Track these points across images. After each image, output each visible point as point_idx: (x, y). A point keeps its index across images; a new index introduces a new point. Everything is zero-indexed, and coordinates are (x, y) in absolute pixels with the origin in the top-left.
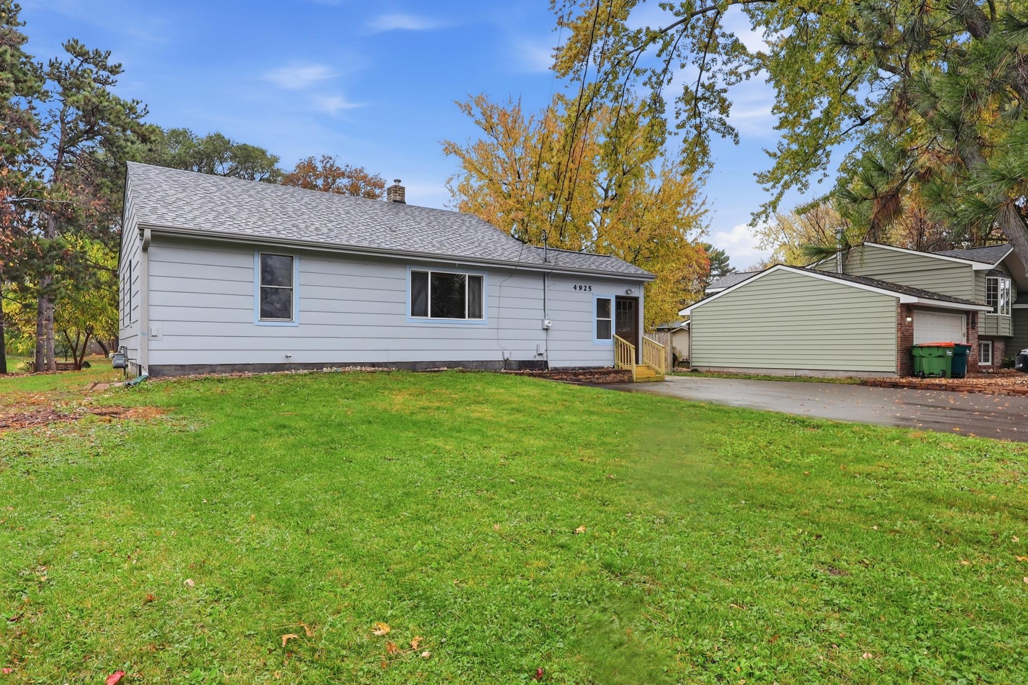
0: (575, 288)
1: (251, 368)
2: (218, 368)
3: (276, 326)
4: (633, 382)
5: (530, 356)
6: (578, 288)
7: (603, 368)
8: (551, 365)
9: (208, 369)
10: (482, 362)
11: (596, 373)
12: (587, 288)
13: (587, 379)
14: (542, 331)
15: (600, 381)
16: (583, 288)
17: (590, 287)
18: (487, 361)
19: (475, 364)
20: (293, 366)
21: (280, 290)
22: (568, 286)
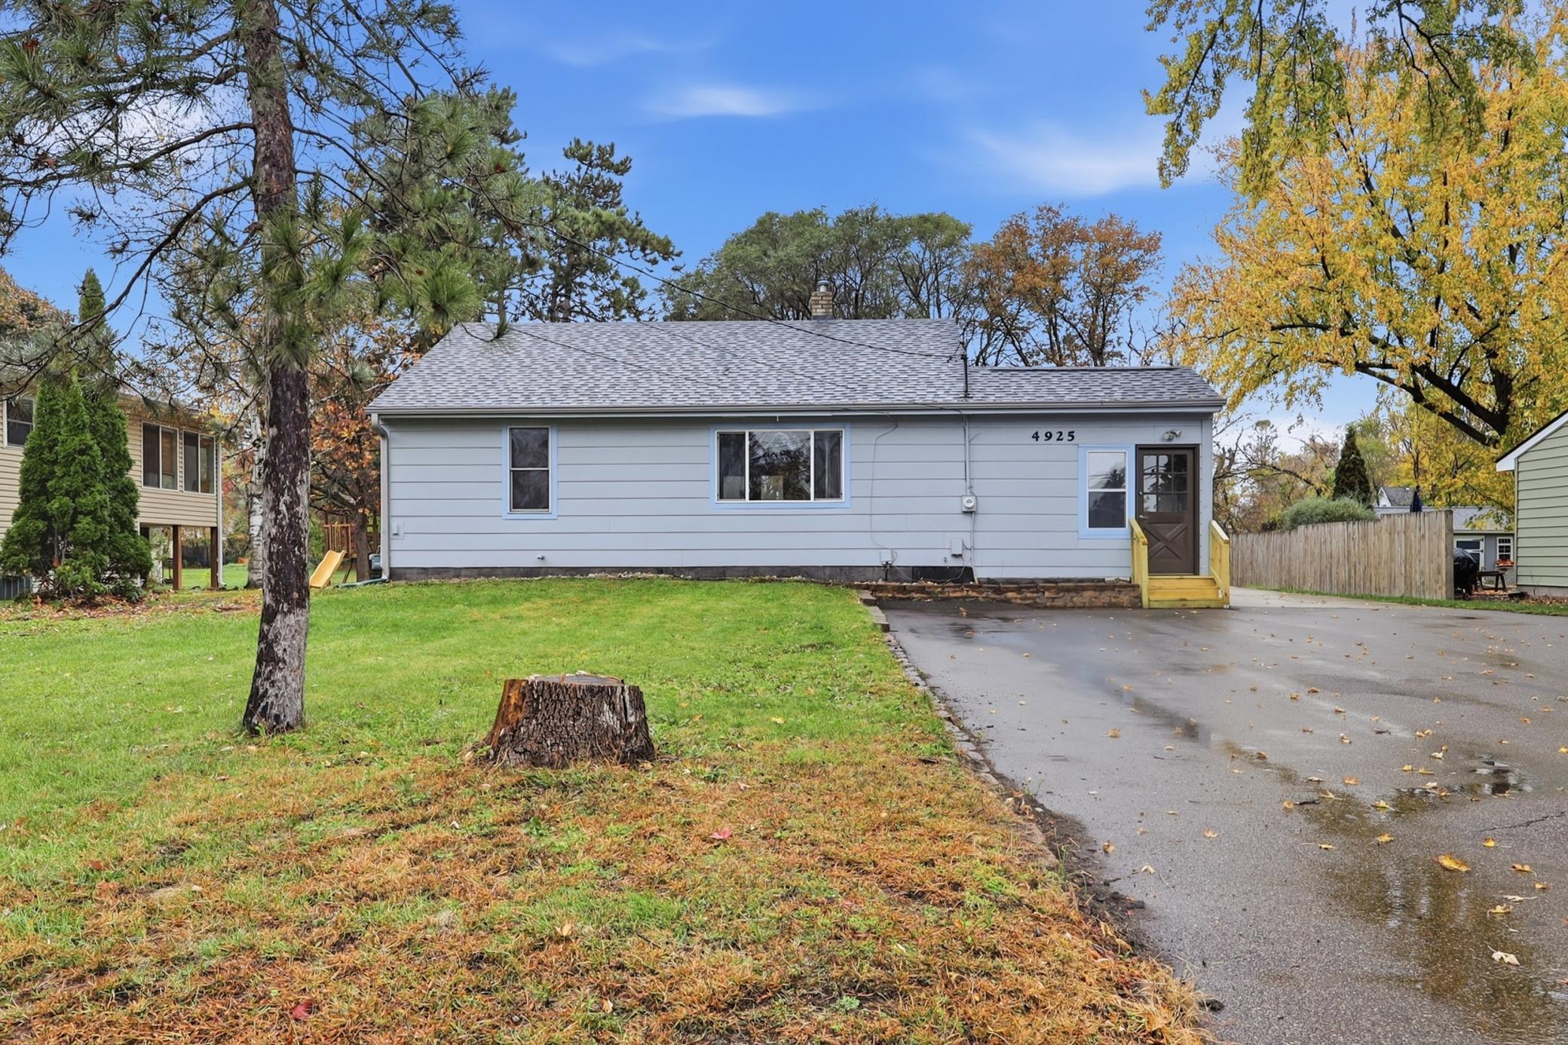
0: (1036, 437)
1: (499, 572)
2: (463, 572)
3: (530, 519)
4: (1141, 607)
5: (936, 559)
6: (1042, 437)
7: (1103, 580)
8: (979, 574)
9: (452, 573)
10: (841, 568)
11: (1048, 589)
12: (1065, 436)
13: (1026, 598)
14: (962, 516)
15: (1059, 603)
16: (1055, 436)
17: (1071, 434)
18: (850, 567)
19: (827, 572)
20: (550, 571)
21: (532, 474)
22: (1021, 435)
